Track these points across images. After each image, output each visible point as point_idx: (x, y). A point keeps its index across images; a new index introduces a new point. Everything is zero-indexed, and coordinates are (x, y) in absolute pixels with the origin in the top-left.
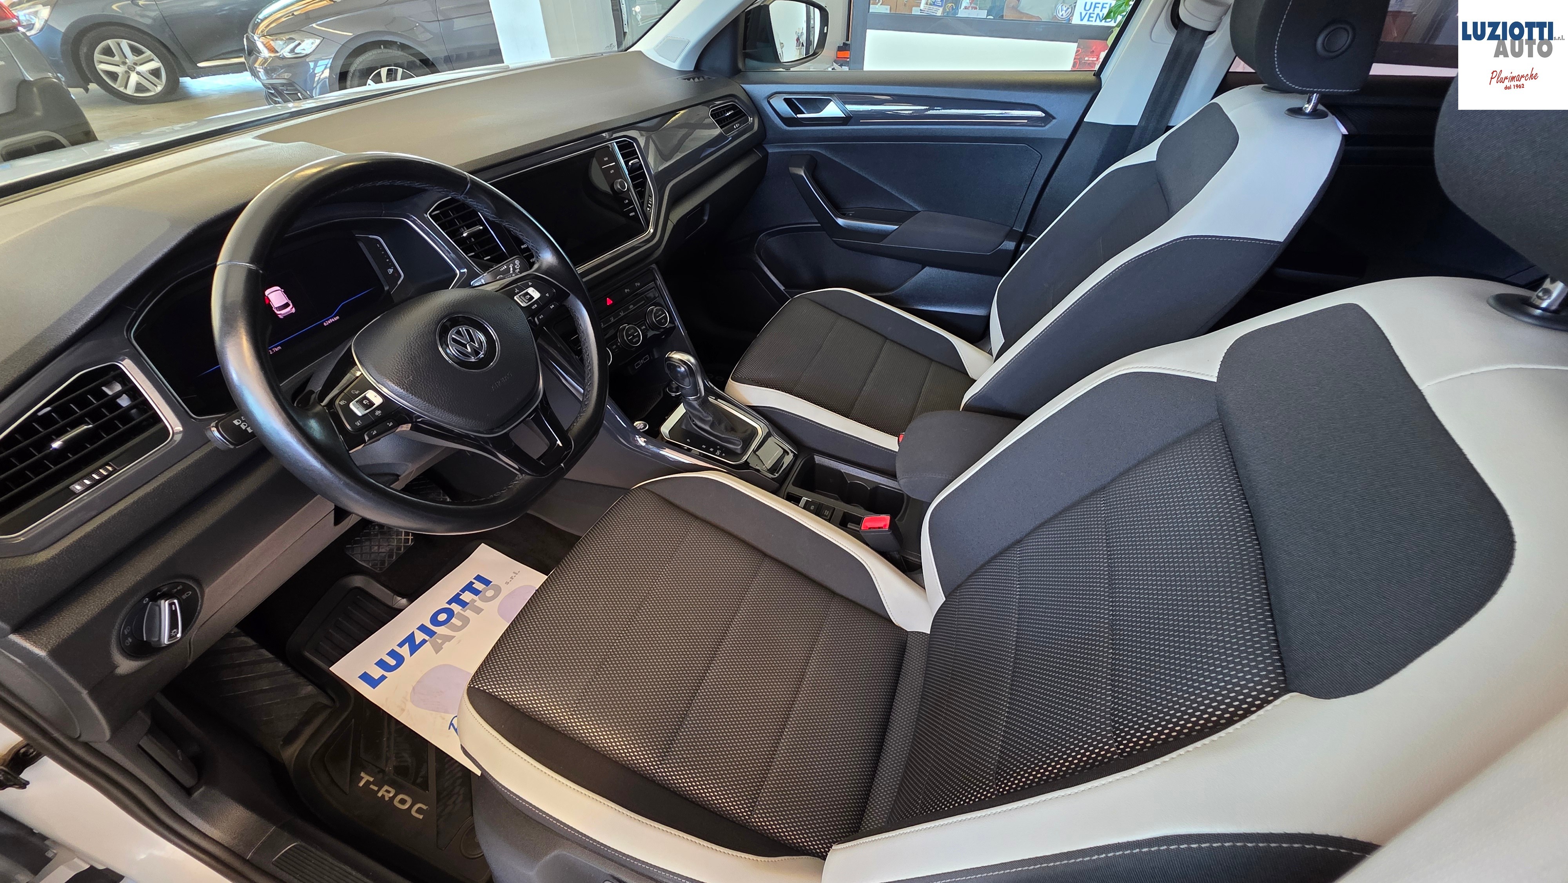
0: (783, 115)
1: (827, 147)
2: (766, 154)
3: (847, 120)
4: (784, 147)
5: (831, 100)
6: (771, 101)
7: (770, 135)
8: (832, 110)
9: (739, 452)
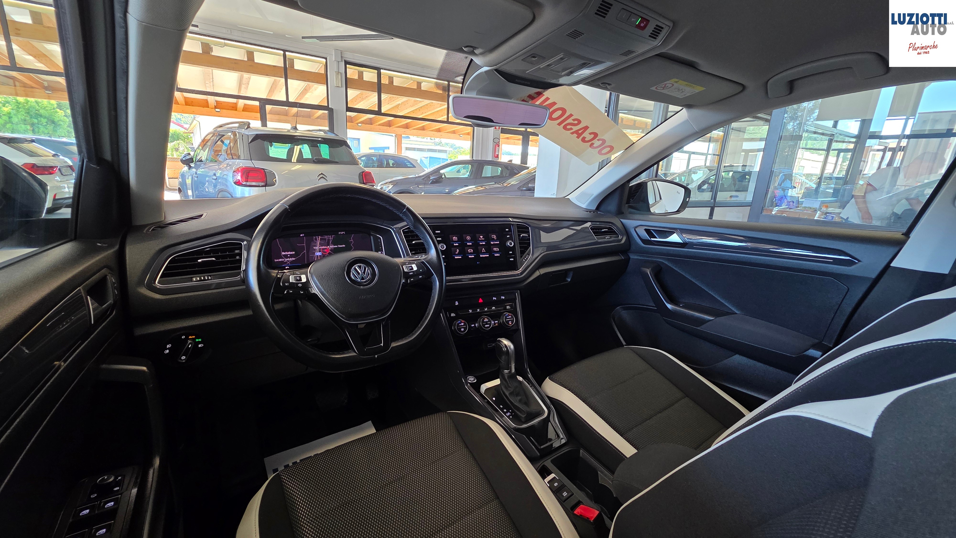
0: (644, 238)
1: (669, 260)
2: (628, 260)
3: (683, 245)
4: (641, 256)
5: (674, 233)
6: (636, 229)
7: (633, 247)
8: (675, 238)
9: (523, 420)
